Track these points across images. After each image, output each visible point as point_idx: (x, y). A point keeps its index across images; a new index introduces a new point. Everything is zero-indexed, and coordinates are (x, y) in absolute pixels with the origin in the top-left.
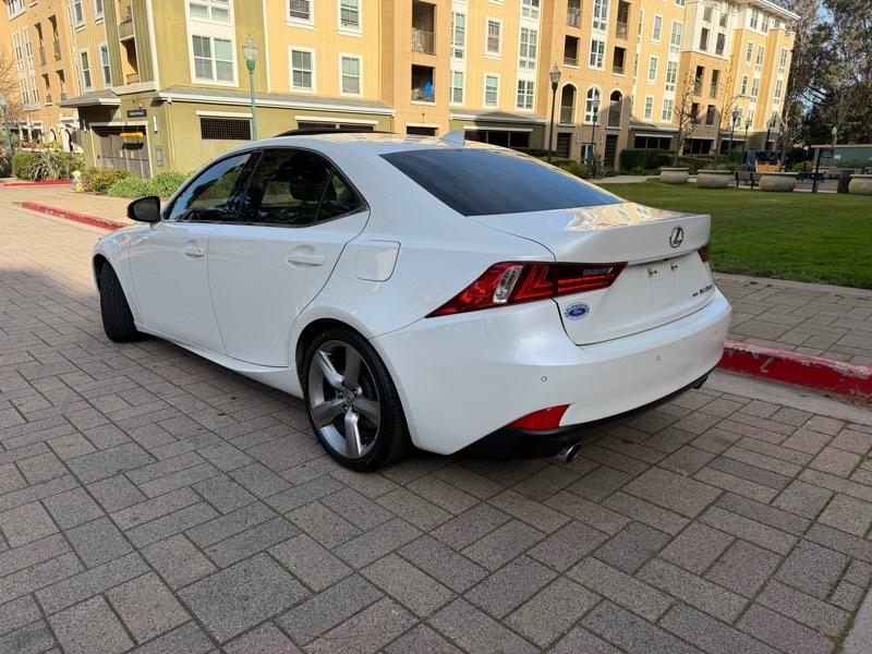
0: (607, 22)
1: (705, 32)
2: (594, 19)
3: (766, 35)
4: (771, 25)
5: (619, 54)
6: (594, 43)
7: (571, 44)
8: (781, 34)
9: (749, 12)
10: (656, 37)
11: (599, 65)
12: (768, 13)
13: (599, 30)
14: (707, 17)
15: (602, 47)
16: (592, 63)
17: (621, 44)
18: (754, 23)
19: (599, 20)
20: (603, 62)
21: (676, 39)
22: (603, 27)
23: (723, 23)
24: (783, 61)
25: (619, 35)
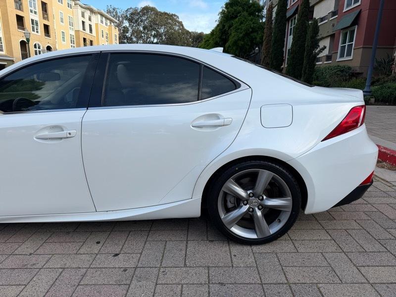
0: (37, 11)
1: (83, 23)
2: (30, 8)
3: (108, 27)
4: (109, 24)
5: (46, 28)
6: (32, 21)
7: (20, 19)
8: (113, 27)
9: (99, 16)
10: (62, 22)
11: (37, 32)
12: (107, 18)
13: (33, 14)
14: (83, 16)
15: (37, 24)
16: (33, 30)
17: (47, 23)
18: (102, 22)
19: (32, 9)
20: (39, 30)
21: (71, 24)
22: (35, 13)
23: (90, 19)
24: (116, 39)
25: (44, 18)
